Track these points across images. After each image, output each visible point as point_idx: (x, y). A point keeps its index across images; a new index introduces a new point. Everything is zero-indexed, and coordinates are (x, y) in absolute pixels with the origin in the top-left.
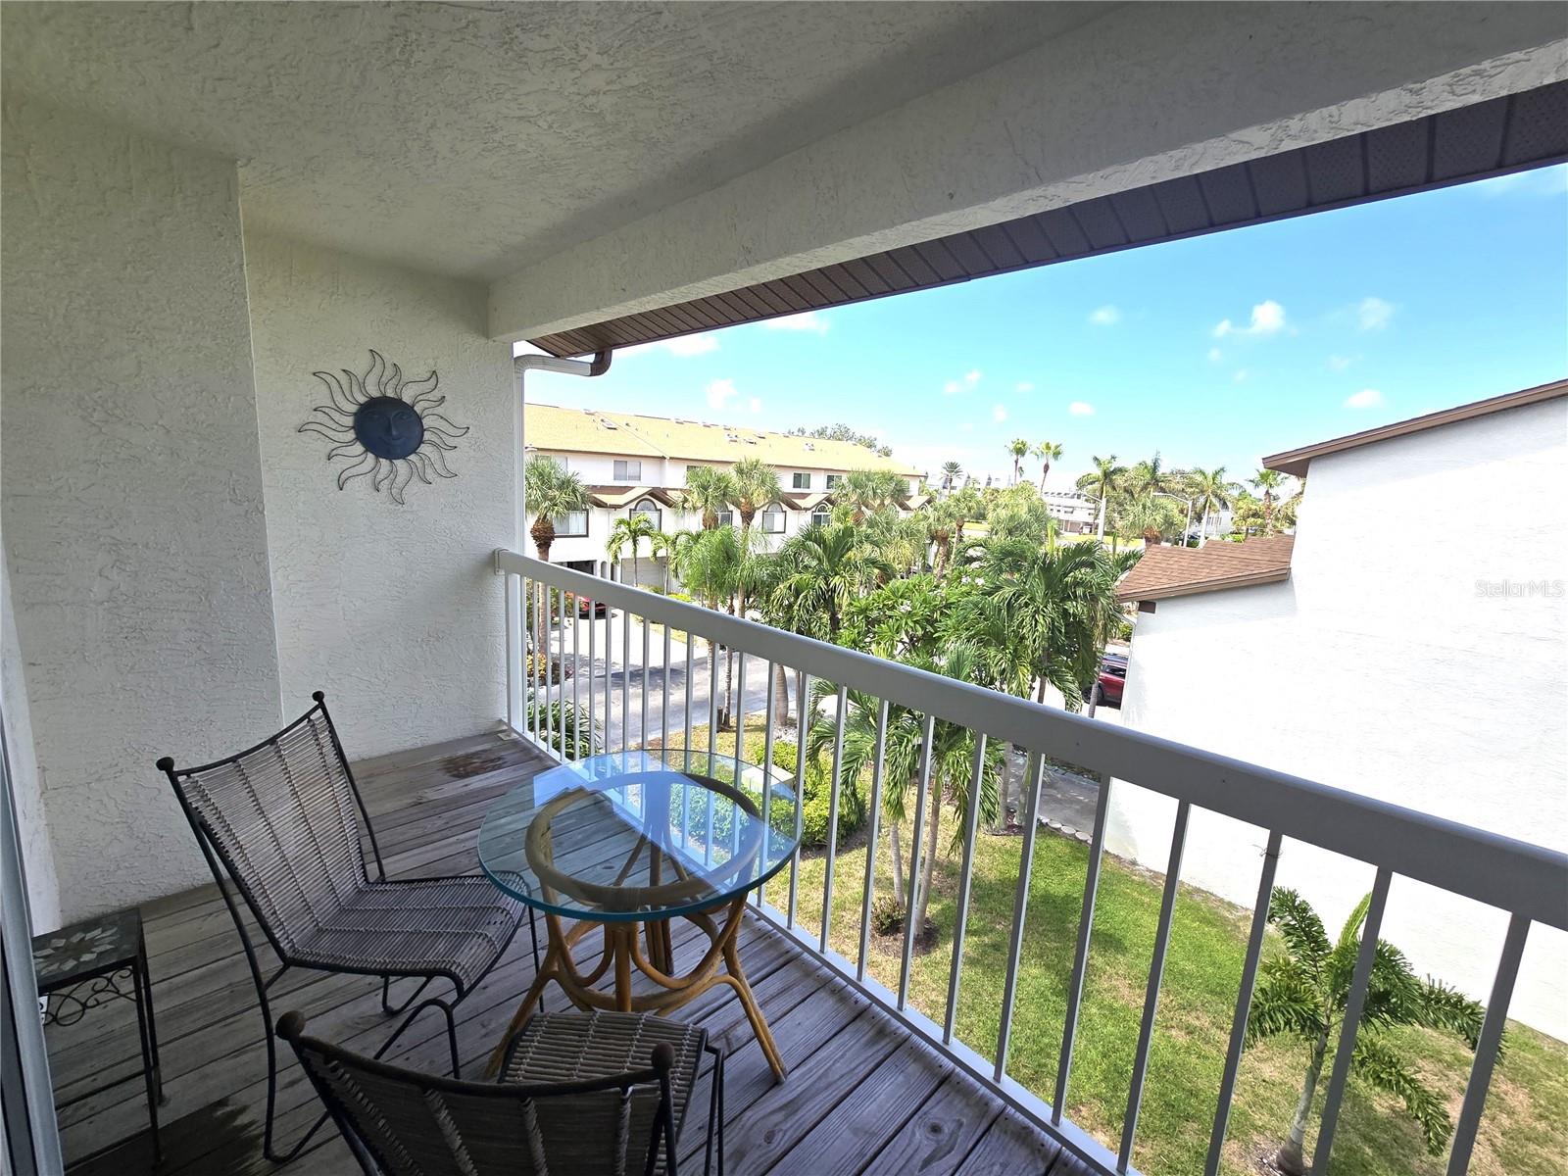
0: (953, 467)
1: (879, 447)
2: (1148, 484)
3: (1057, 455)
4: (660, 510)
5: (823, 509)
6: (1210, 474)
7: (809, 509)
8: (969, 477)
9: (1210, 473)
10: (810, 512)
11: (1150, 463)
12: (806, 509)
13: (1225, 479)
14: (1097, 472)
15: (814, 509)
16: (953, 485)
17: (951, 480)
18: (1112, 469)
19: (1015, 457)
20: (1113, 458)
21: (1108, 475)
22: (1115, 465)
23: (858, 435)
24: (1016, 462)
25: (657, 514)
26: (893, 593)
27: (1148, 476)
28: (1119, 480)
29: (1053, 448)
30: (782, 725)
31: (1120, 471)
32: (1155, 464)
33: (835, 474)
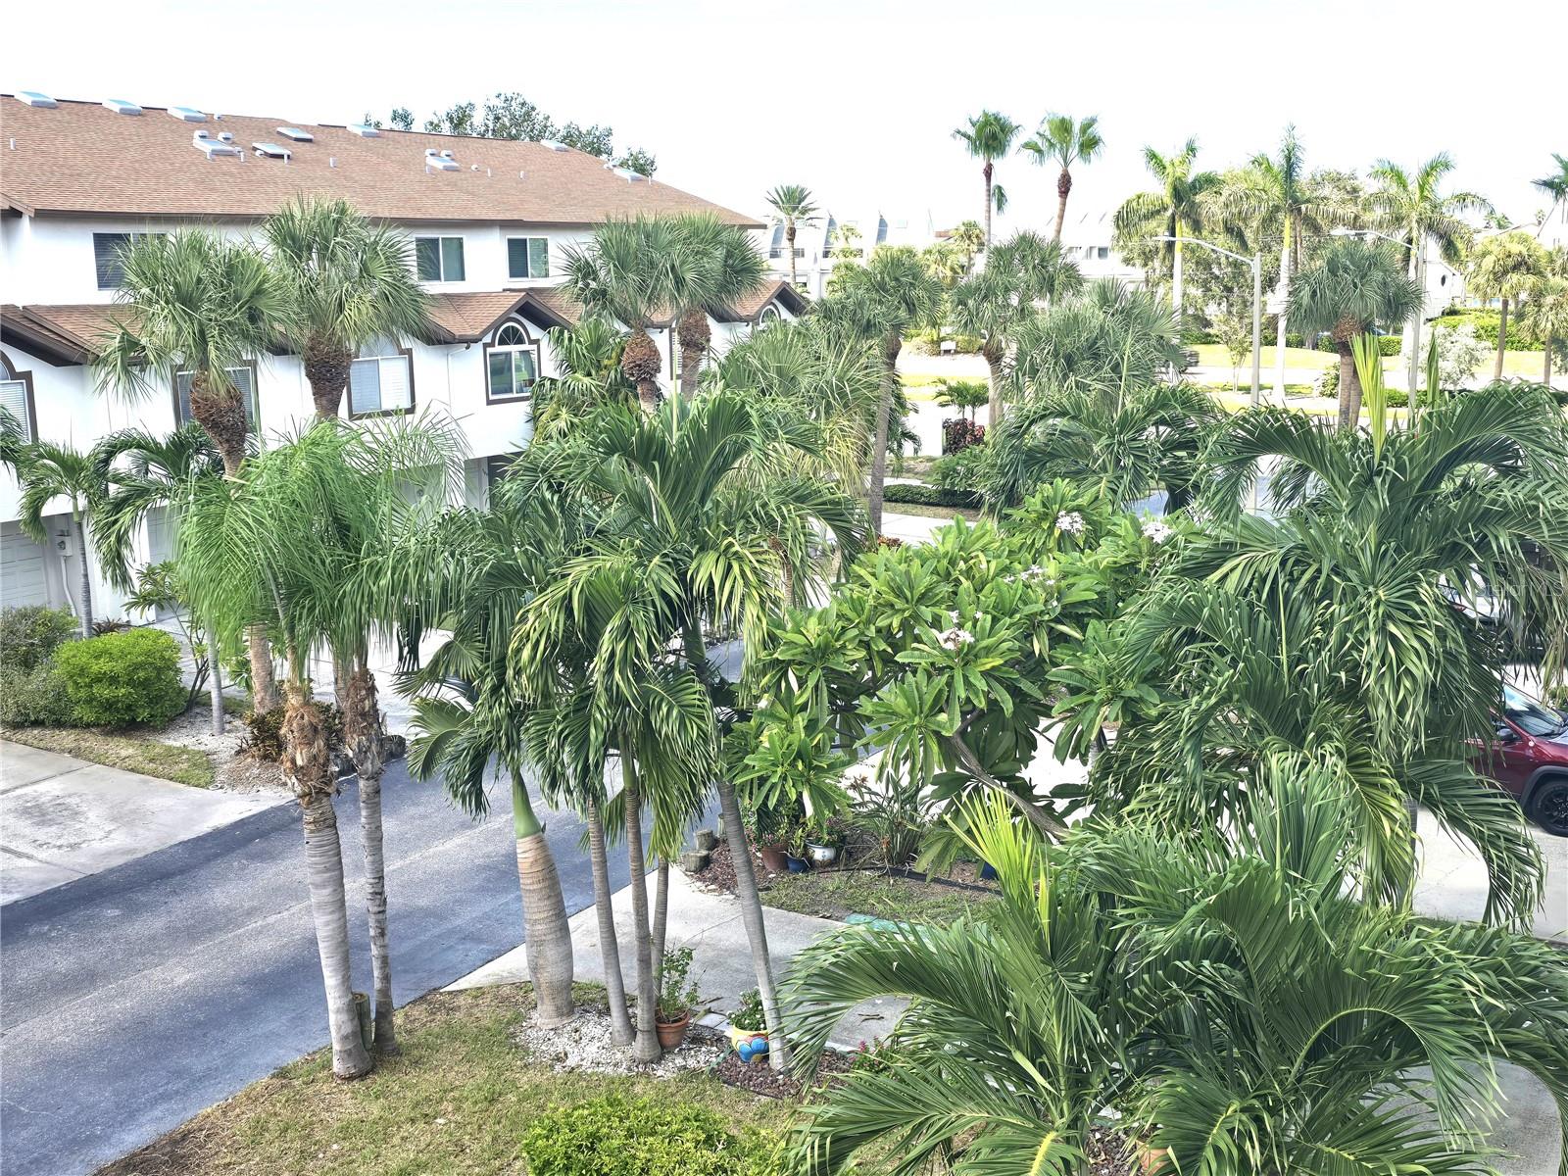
0: (793, 200)
1: (620, 152)
2: (1277, 209)
3: (1090, 144)
4: (27, 376)
5: (512, 337)
6: (1412, 175)
7: (476, 341)
8: (831, 223)
9: (1412, 173)
10: (477, 348)
11: (1277, 160)
12: (469, 341)
13: (1444, 188)
14: (1159, 190)
15: (488, 339)
16: (798, 244)
17: (792, 233)
18: (1190, 179)
19: (980, 162)
20: (1191, 150)
21: (1182, 193)
22: (1196, 169)
23: (559, 123)
24: (988, 173)
25: (17, 390)
26: (899, 592)
27: (1276, 191)
28: (1211, 205)
29: (1076, 128)
30: (561, 1015)
31: (1209, 182)
32: (1288, 159)
33: (528, 236)
